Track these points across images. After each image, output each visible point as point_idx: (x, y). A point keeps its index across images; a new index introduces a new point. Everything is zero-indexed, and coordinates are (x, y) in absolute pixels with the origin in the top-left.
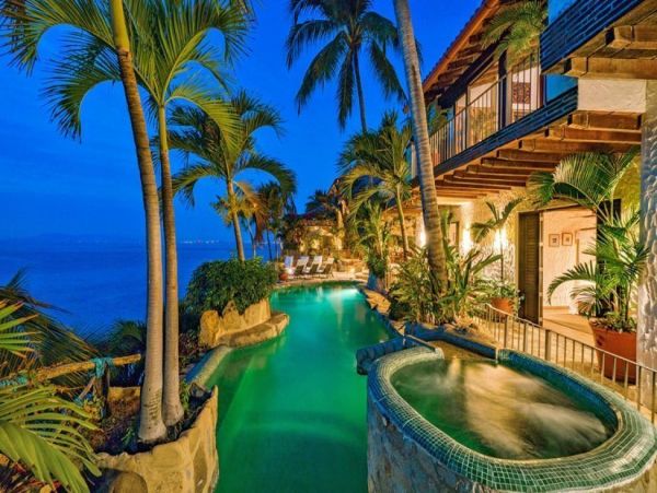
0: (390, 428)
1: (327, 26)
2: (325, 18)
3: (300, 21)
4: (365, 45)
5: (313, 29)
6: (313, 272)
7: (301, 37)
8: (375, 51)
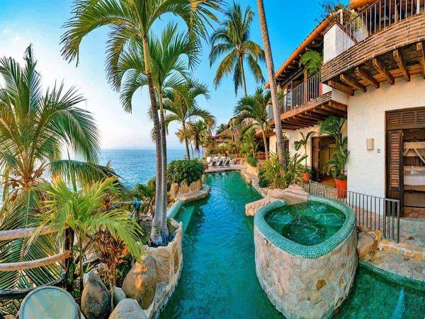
0: (268, 245)
1: (229, 47)
2: (227, 43)
3: (215, 45)
4: (246, 56)
5: (221, 48)
6: (221, 164)
7: (216, 52)
8: (251, 59)
